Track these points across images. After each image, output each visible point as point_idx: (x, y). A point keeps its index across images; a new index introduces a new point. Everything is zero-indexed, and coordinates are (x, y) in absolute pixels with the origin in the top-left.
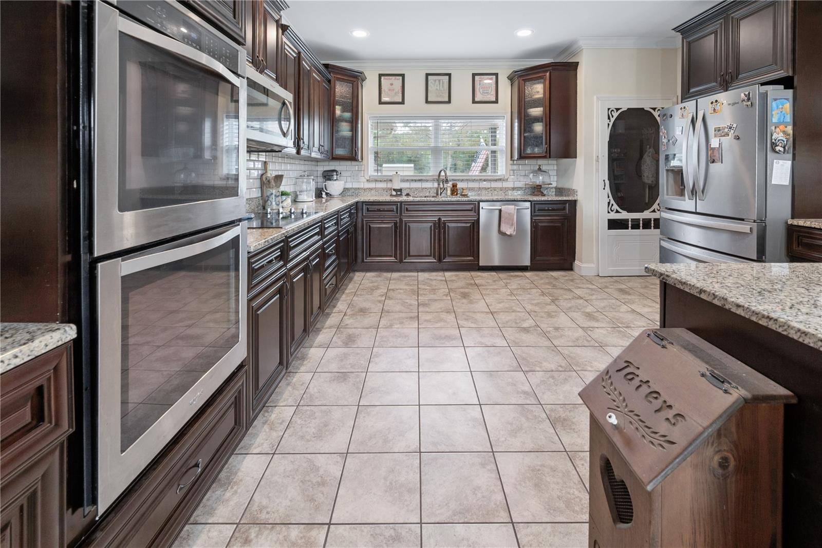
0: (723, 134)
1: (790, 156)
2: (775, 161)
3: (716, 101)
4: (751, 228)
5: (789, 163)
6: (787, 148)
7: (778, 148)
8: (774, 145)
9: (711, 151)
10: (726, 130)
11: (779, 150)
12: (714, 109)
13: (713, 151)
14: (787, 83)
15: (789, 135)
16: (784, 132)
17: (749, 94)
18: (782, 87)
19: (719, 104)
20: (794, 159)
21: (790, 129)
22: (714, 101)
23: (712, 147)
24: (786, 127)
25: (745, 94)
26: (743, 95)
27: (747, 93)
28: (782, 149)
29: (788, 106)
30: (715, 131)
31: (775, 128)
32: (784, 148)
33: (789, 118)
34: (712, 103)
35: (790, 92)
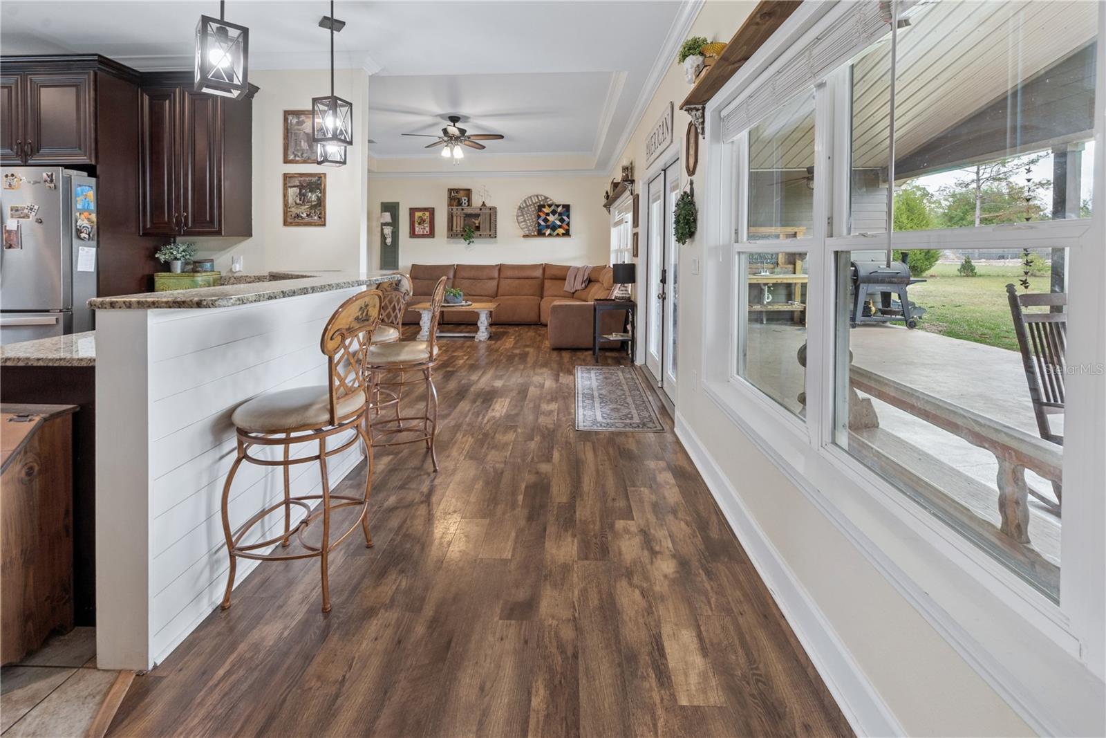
0: (22, 216)
1: (94, 243)
2: (80, 248)
3: (12, 175)
4: (57, 319)
5: (94, 250)
6: (91, 235)
7: (83, 235)
8: (79, 232)
9: (7, 234)
10: (26, 211)
11: (85, 238)
12: (10, 184)
13: (10, 235)
14: (91, 170)
15: (93, 222)
16: (89, 220)
17: (52, 175)
18: (86, 174)
19: (16, 179)
20: (98, 246)
21: (94, 217)
22: (9, 175)
23: (7, 229)
24: (90, 214)
25: (47, 175)
26: (45, 175)
27: (50, 174)
28: (87, 236)
29: (91, 194)
30: (12, 210)
31: (80, 214)
32: (89, 235)
33: (93, 206)
34: (7, 176)
35: (93, 180)
